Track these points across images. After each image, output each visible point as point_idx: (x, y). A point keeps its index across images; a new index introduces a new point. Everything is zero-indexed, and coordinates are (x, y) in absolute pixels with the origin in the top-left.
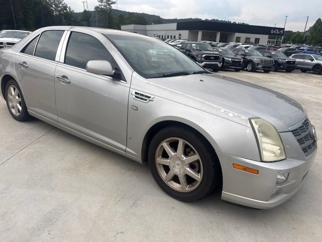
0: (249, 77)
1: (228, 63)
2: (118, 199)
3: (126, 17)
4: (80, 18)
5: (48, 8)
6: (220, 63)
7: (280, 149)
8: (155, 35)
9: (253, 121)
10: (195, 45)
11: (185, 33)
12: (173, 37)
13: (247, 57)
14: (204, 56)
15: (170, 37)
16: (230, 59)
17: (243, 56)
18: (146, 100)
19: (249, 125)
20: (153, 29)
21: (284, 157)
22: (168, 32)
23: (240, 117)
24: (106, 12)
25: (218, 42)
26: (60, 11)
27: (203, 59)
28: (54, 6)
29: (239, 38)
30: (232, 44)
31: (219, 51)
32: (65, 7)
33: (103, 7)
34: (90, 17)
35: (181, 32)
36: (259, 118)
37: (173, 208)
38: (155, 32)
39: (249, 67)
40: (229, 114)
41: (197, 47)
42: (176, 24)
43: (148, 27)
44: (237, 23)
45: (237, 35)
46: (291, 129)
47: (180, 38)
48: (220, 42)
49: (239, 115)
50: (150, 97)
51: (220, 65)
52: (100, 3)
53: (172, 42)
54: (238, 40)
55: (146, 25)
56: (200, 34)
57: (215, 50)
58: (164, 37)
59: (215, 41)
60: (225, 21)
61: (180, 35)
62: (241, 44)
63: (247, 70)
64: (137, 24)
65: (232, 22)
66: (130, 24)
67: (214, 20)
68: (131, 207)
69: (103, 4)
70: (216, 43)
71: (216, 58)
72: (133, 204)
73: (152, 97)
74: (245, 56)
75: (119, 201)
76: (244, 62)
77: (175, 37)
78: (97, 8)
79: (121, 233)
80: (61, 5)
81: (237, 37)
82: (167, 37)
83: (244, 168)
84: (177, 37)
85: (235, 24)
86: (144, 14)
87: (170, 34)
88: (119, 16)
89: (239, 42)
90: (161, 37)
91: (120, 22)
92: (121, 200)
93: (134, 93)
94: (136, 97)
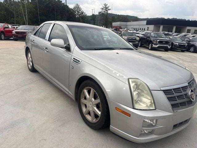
0: (190, 56)
1: (176, 46)
2: (55, 120)
3: (116, 17)
4: (90, 19)
5: (73, 13)
6: (169, 45)
7: (151, 102)
8: (132, 28)
9: (130, 80)
10: (153, 34)
11: (152, 27)
12: (143, 29)
13: (190, 43)
14: (158, 41)
15: (141, 29)
16: (177, 44)
17: (188, 42)
18: (77, 63)
19: (127, 83)
20: (131, 24)
21: (153, 108)
22: (140, 26)
23: (123, 77)
24: (105, 15)
25: (174, 33)
26: (80, 15)
27: (157, 43)
28: (77, 12)
29: (190, 30)
30: (183, 34)
31: (170, 38)
32: (82, 13)
33: (103, 12)
34: (96, 18)
35: (149, 26)
36: (138, 79)
37: (84, 131)
38: (132, 26)
39: (192, 49)
40: (117, 74)
41: (155, 35)
42: (146, 21)
43: (129, 23)
44: (191, 20)
45: (188, 28)
46: (162, 89)
47: (148, 30)
48: (175, 32)
49: (123, 75)
50: (79, 61)
51: (169, 47)
52: (102, 10)
53: (142, 32)
54: (189, 31)
55: (127, 22)
56: (161, 27)
57: (167, 37)
58: (138, 29)
59: (172, 32)
60: (181, 19)
61: (148, 28)
62: (190, 34)
63: (190, 52)
64: (122, 22)
65: (187, 20)
66: (118, 22)
67: (174, 18)
68: (60, 126)
69: (103, 10)
70: (172, 33)
71: (167, 42)
72: (62, 125)
73: (81, 61)
74: (189, 41)
75: (55, 121)
76: (188, 45)
77: (145, 29)
78: (99, 13)
79: (44, 140)
80: (80, 12)
81: (188, 30)
82: (139, 29)
83: (121, 111)
84: (146, 29)
85: (189, 21)
86: (127, 16)
87: (141, 27)
88: (112, 17)
89: (190, 33)
90: (136, 29)
91: (112, 21)
92: (57, 121)
93: (73, 59)
94: (73, 61)
